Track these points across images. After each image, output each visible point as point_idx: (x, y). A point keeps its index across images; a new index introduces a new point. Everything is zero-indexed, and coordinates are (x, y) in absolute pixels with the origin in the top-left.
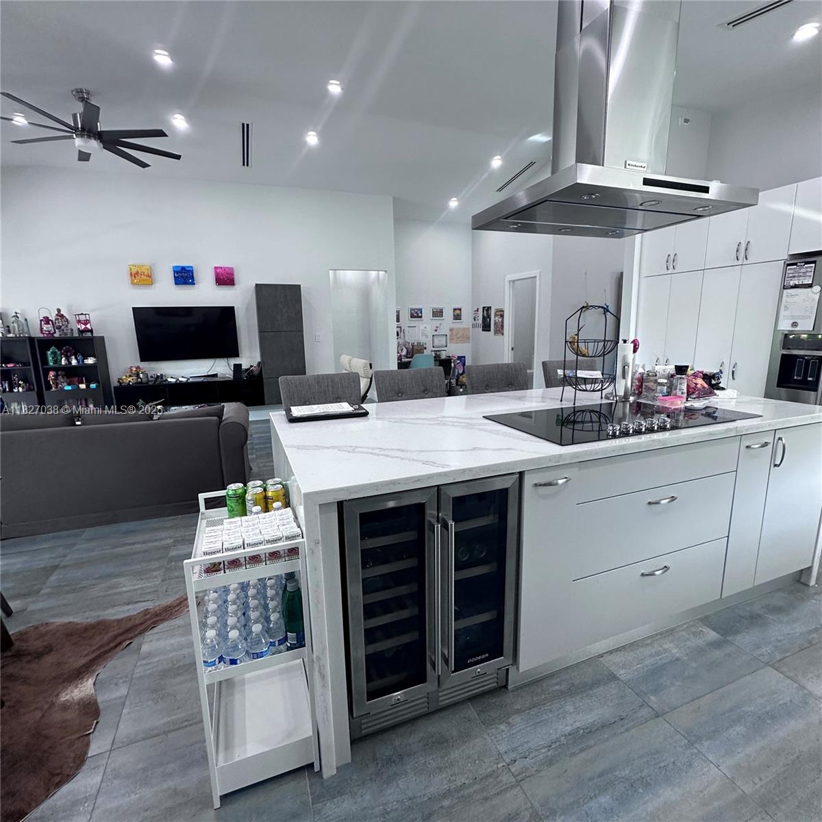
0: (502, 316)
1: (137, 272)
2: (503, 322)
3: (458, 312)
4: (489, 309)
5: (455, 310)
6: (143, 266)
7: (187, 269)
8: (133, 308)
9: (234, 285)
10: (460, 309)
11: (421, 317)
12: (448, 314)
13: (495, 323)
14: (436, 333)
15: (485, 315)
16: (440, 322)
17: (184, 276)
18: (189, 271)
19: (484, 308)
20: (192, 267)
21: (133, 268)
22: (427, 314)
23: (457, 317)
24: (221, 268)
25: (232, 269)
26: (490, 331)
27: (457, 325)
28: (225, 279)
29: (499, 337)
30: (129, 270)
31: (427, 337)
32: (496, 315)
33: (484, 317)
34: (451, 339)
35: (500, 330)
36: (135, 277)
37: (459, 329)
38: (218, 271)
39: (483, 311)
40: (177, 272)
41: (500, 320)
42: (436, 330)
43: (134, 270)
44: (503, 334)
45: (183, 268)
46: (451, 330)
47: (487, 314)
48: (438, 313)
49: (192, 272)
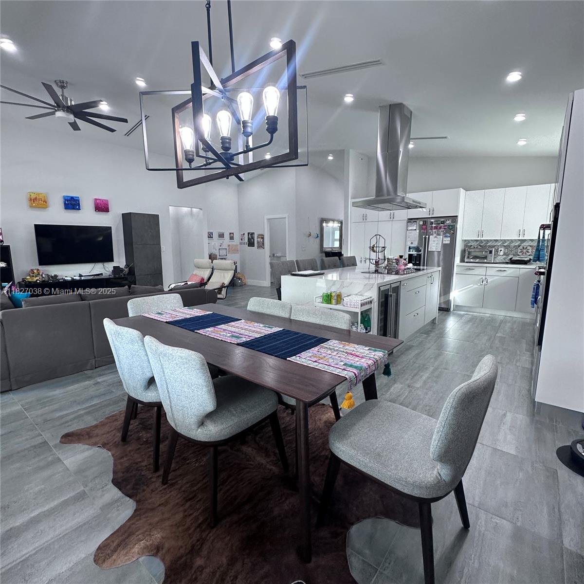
0: (263, 238)
1: (36, 198)
2: (263, 241)
3: (232, 235)
4: (252, 234)
5: (230, 234)
6: (41, 194)
7: (75, 198)
8: (35, 225)
9: (109, 212)
10: (233, 234)
11: (212, 237)
12: (227, 236)
13: (258, 242)
14: (220, 248)
15: (250, 237)
16: (223, 240)
17: (72, 204)
18: (77, 200)
19: (249, 233)
20: (78, 197)
21: (32, 195)
22: (215, 236)
23: (232, 238)
24: (100, 200)
25: (107, 201)
26: (254, 246)
27: (232, 243)
28: (102, 207)
29: (261, 250)
30: (29, 196)
31: (216, 250)
32: (258, 238)
33: (249, 239)
34: (229, 252)
35: (261, 245)
36: (34, 201)
37: (233, 245)
38: (98, 201)
39: (248, 235)
40: (67, 201)
41: (261, 240)
42: (221, 246)
43: (33, 196)
44: (264, 248)
45: (72, 198)
46: (229, 246)
47: (252, 237)
48: (221, 236)
49: (79, 201)
